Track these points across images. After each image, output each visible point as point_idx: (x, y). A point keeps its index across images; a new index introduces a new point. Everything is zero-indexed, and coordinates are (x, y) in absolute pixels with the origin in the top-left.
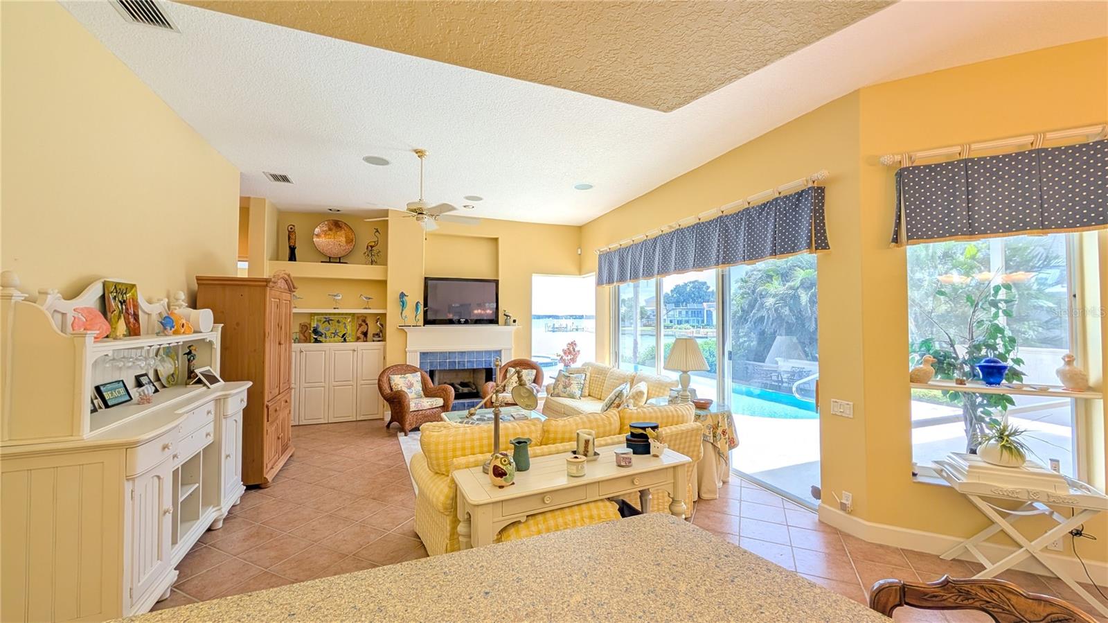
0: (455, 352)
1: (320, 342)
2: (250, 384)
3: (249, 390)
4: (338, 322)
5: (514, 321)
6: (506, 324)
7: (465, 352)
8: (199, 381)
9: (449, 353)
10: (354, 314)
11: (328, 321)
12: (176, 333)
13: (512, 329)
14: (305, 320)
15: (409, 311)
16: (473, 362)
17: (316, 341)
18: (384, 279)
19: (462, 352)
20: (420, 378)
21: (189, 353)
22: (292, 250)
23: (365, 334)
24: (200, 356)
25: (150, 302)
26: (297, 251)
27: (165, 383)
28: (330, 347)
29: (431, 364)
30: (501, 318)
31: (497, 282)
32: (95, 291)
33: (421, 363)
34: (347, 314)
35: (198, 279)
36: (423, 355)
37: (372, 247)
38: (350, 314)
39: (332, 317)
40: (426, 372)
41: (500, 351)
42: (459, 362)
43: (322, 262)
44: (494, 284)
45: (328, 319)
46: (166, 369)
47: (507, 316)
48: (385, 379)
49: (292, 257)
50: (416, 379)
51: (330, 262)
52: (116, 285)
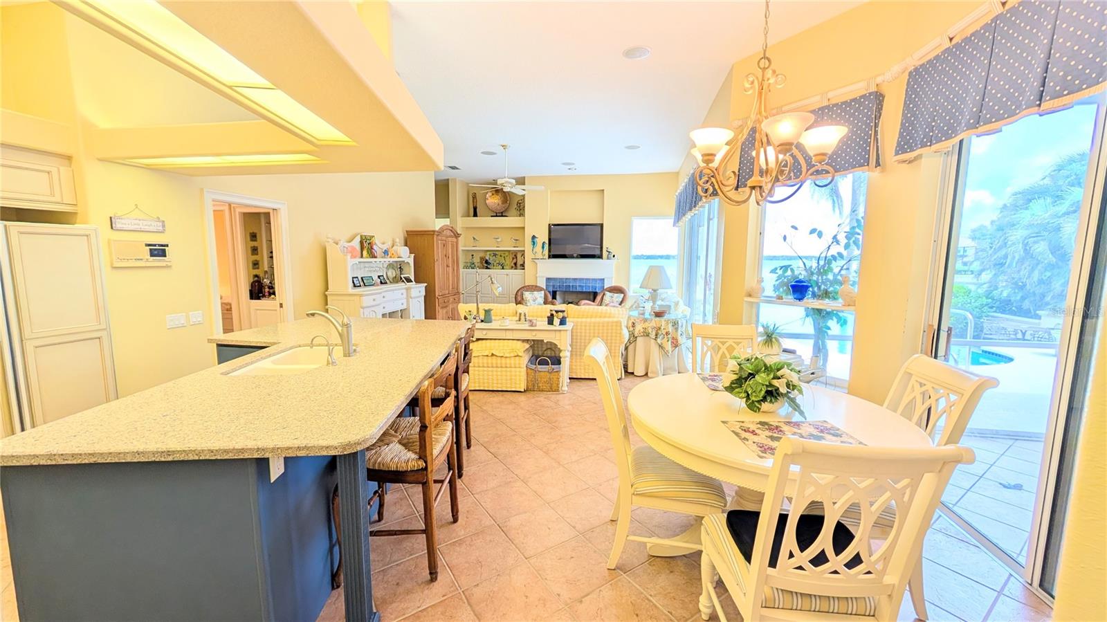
0: (569, 279)
1: (489, 268)
2: (426, 284)
3: (426, 287)
4: (501, 256)
5: (614, 256)
6: (608, 258)
7: (577, 279)
8: (403, 281)
9: (566, 279)
10: (509, 251)
11: (495, 255)
12: (391, 257)
13: (613, 262)
14: (482, 255)
15: (538, 248)
16: (582, 287)
17: (487, 268)
18: (522, 226)
19: (575, 279)
20: (543, 296)
21: (400, 268)
22: (475, 209)
23: (515, 264)
24: (405, 268)
25: (383, 244)
26: (478, 210)
27: (391, 280)
28: (495, 272)
29: (554, 286)
30: (605, 254)
31: (602, 225)
32: (358, 239)
33: (547, 285)
34: (505, 251)
35: (407, 231)
36: (548, 279)
37: (520, 203)
38: (507, 251)
39: (497, 253)
40: (549, 292)
41: (604, 279)
42: (573, 286)
43: (492, 216)
44: (599, 227)
45: (495, 253)
46: (392, 274)
47: (609, 252)
48: (519, 293)
49: (475, 215)
50: (540, 295)
51: (496, 216)
52: (365, 236)
